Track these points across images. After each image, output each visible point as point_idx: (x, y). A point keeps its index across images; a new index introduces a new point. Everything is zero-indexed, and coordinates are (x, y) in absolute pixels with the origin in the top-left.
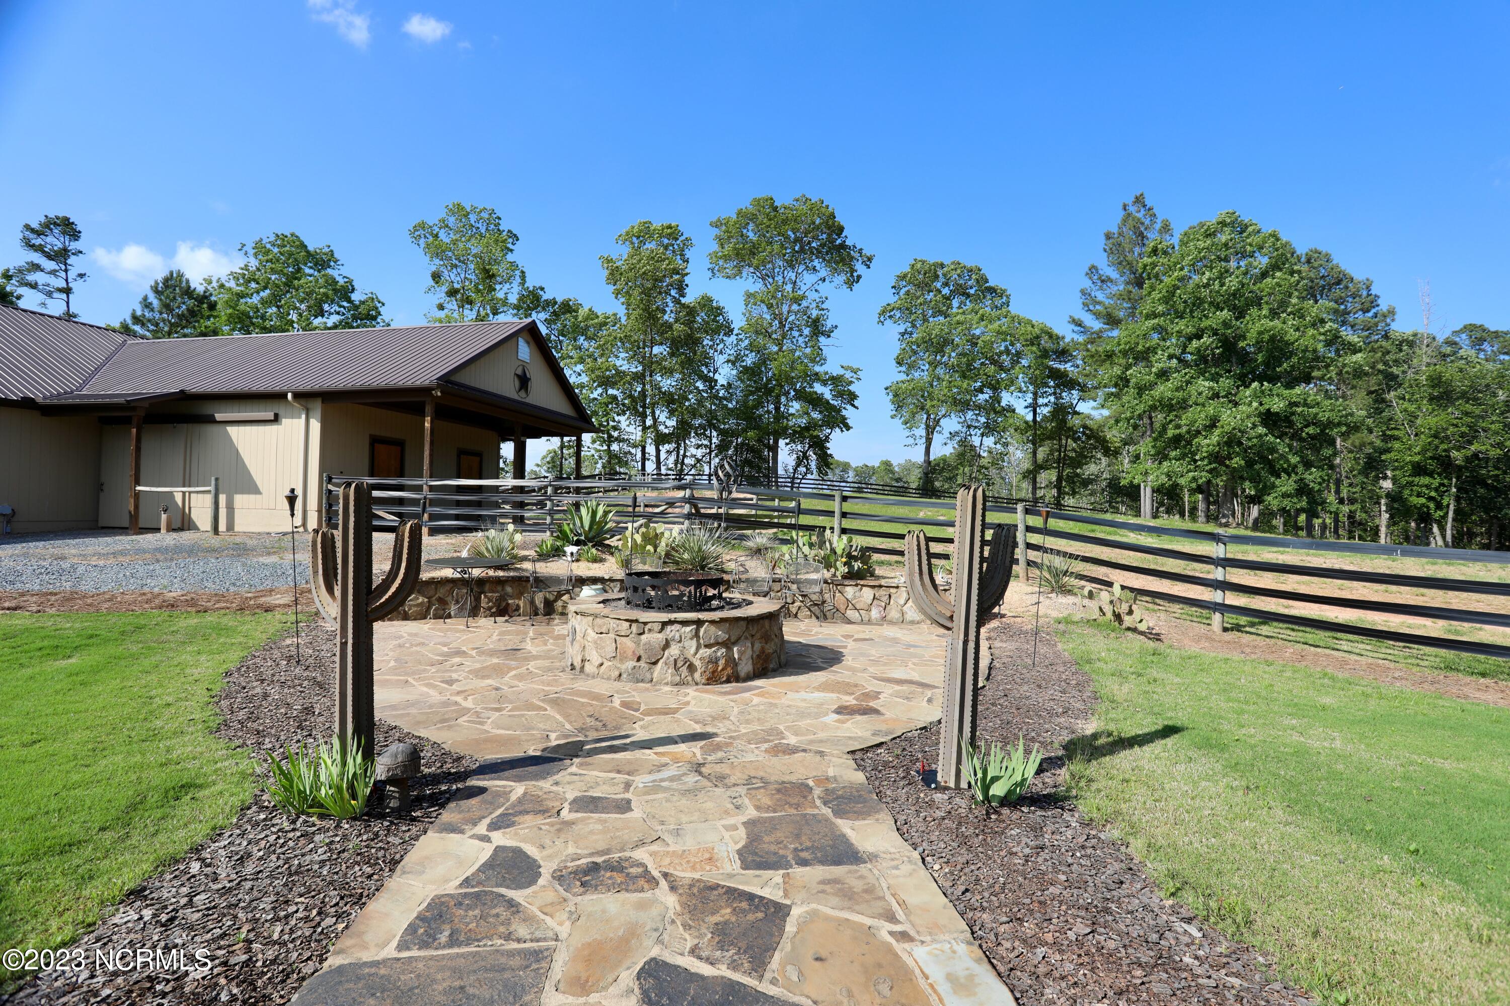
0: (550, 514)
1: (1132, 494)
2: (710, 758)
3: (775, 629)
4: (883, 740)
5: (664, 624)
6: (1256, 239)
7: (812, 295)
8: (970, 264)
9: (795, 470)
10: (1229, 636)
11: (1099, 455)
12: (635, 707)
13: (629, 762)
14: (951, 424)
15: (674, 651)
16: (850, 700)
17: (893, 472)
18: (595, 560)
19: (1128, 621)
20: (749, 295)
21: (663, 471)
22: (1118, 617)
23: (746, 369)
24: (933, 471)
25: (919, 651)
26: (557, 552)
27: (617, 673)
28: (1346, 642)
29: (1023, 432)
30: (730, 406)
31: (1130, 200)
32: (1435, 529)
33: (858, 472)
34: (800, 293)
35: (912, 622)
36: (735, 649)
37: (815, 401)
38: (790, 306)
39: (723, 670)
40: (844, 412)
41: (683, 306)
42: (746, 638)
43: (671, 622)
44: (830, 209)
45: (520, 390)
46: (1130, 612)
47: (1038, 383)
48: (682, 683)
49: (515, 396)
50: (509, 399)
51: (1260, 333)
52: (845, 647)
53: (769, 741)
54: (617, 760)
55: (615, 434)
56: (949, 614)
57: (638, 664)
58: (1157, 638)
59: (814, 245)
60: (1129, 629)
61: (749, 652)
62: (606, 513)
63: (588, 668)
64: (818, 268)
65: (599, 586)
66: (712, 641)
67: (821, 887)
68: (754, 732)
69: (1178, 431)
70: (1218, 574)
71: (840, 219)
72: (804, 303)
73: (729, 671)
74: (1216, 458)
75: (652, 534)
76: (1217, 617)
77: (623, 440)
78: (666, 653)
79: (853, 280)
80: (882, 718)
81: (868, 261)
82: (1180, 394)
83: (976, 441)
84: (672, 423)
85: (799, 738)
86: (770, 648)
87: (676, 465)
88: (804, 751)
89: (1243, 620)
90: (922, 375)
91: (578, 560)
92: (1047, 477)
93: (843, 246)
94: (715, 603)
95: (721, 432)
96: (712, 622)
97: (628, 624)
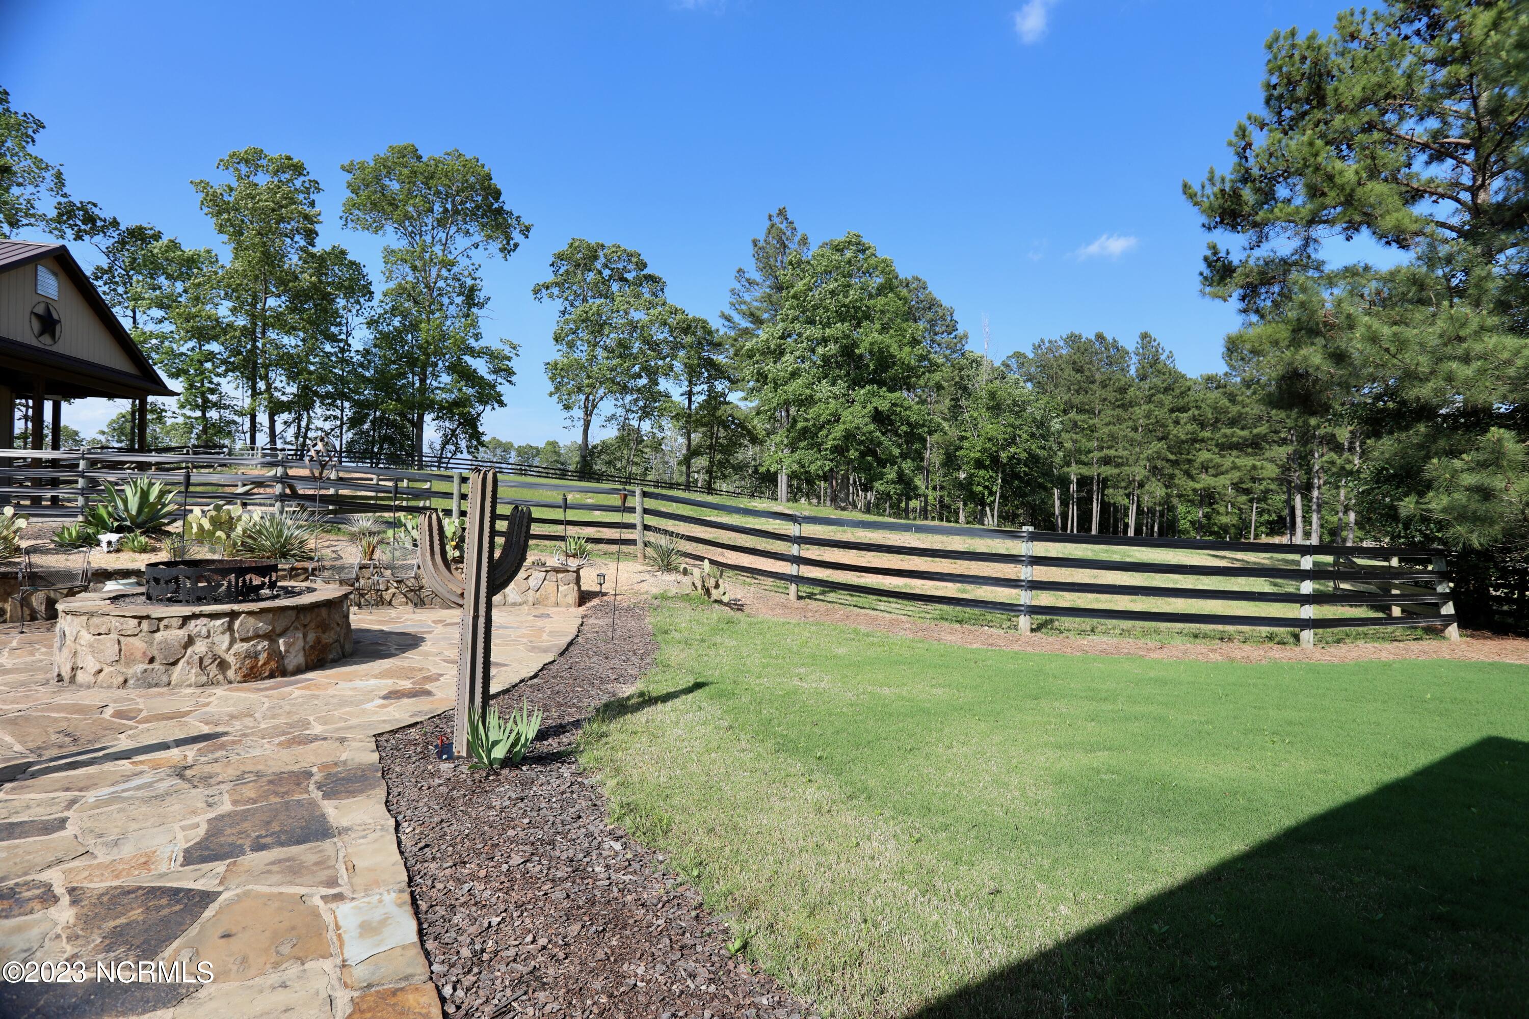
0: (83, 495)
1: (770, 479)
2: (203, 759)
3: (337, 617)
4: (419, 720)
5: (186, 619)
6: (873, 261)
7: (463, 262)
8: (630, 249)
9: (443, 449)
10: (800, 603)
11: (746, 443)
12: (132, 715)
13: (89, 777)
14: (608, 406)
15: (200, 647)
16: (407, 684)
17: (560, 455)
18: (144, 550)
19: (715, 594)
20: (389, 253)
21: (279, 445)
22: (708, 592)
23: (385, 336)
24: (592, 453)
25: (507, 632)
26: (89, 541)
27: (121, 679)
28: (884, 604)
29: (677, 417)
30: (367, 374)
31: (775, 212)
32: (988, 509)
33: (520, 451)
34: (451, 257)
35: (514, 604)
36: (281, 641)
37: (468, 376)
38: (439, 270)
39: (264, 664)
40: (499, 388)
41: (313, 255)
42: (297, 629)
43: (195, 616)
44: (486, 169)
45: (42, 333)
46: (717, 586)
47: (693, 373)
48: (211, 683)
49: (34, 342)
50: (21, 345)
51: (872, 344)
52: (430, 632)
53: (289, 733)
54: (78, 777)
55: (213, 398)
56: (459, 592)
57: (150, 666)
58: (740, 608)
59: (468, 205)
60: (716, 601)
61: (300, 643)
62: (162, 494)
63: (81, 677)
64: (471, 231)
65: (133, 580)
66: (250, 634)
67: (268, 868)
68: (275, 727)
69: (805, 424)
70: (794, 550)
71: (497, 181)
72: (455, 269)
73: (273, 665)
74: (839, 450)
75: (224, 517)
76: (793, 587)
77: (226, 407)
78: (189, 651)
79: (508, 250)
80: (430, 698)
81: (526, 231)
82: (808, 392)
83: (635, 423)
84: (293, 389)
85: (326, 727)
86: (328, 638)
87: (297, 438)
88: (325, 739)
89: (817, 590)
90: (581, 353)
91: (118, 551)
92: (701, 462)
93: (500, 211)
94: (265, 592)
95: (356, 404)
96: (250, 613)
97: (136, 621)
